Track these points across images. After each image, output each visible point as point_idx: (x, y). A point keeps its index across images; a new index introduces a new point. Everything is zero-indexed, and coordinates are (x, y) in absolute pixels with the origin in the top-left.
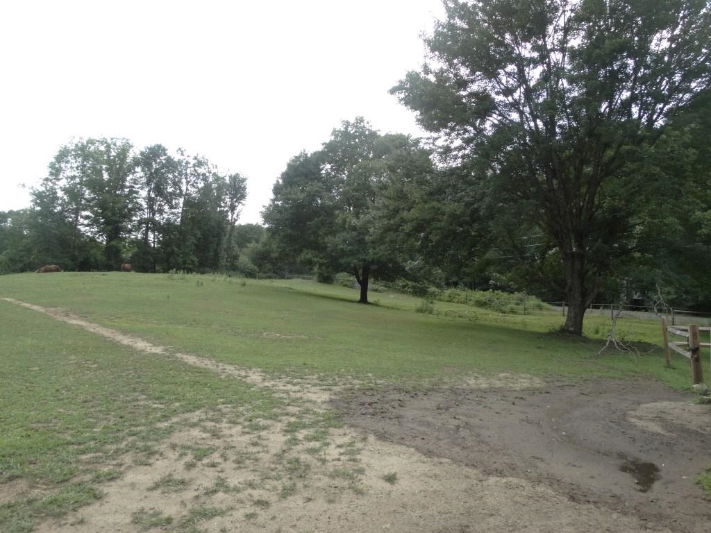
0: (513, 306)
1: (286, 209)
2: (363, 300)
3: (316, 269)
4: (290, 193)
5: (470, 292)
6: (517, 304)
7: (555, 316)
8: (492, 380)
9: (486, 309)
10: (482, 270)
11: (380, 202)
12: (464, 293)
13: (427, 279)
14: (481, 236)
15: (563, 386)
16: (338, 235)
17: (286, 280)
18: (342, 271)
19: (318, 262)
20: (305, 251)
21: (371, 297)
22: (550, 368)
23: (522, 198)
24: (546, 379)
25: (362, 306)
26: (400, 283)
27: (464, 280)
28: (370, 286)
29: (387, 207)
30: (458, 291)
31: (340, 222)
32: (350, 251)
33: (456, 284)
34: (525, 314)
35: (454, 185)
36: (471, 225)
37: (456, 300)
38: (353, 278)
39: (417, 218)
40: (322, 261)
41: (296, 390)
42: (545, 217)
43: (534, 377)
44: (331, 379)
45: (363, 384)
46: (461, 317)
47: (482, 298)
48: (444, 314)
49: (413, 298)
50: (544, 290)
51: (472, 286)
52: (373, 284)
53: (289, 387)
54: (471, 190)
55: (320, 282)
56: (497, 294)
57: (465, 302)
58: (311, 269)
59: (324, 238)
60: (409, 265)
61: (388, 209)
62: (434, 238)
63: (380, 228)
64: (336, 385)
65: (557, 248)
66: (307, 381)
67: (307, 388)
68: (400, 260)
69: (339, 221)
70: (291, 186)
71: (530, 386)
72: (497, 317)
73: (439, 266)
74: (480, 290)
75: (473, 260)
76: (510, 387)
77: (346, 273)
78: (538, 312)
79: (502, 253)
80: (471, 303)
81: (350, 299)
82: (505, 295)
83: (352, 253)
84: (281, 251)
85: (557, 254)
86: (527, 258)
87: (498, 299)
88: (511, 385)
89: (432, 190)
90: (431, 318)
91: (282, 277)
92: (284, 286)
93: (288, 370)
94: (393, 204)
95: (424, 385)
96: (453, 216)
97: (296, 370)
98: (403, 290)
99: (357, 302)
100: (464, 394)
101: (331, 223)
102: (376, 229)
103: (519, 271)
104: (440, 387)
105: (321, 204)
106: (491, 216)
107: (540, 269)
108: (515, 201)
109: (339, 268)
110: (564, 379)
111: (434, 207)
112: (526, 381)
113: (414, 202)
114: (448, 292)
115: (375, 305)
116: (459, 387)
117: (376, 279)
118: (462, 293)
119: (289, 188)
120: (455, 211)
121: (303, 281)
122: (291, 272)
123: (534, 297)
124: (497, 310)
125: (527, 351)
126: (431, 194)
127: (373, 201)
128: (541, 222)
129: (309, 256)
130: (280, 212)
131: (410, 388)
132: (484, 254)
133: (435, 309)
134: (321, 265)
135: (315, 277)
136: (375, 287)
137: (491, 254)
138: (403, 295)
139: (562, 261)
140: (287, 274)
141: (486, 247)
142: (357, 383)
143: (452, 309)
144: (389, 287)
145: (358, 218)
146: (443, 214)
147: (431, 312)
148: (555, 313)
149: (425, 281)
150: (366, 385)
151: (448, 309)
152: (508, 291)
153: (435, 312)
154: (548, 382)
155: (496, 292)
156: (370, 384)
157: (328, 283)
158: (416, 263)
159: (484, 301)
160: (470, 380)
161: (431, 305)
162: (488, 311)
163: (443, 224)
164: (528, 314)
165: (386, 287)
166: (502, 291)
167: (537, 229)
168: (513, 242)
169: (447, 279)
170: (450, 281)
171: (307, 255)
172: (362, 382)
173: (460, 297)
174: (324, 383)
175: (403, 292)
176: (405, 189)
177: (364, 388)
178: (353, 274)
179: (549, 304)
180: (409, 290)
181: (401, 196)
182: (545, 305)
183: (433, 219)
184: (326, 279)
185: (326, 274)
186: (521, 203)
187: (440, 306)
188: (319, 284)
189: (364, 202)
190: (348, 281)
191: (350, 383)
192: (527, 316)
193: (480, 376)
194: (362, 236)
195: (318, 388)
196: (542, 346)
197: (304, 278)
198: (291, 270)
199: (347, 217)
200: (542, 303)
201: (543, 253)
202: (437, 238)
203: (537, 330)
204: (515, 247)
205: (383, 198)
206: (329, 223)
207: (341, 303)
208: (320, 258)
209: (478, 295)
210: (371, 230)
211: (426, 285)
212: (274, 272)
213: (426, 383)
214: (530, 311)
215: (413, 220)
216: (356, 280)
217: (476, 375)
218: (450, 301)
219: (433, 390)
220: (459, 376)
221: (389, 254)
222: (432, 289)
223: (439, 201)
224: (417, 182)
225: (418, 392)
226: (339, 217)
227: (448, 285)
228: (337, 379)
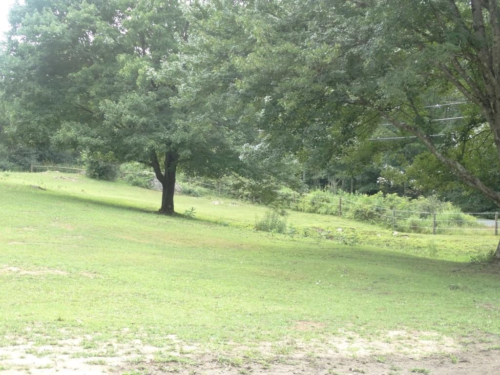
0: (417, 219)
1: (31, 51)
2: (167, 208)
3: (84, 155)
4: (38, 22)
5: (346, 196)
6: (422, 216)
7: (484, 235)
8: (376, 342)
9: (373, 224)
10: (366, 160)
11: (196, 39)
12: (337, 198)
13: (275, 174)
14: (365, 103)
15: (489, 350)
16: (122, 98)
17: (34, 174)
18: (130, 159)
19: (88, 143)
20: (65, 124)
21: (180, 204)
22: (470, 321)
23: (432, 40)
24: (464, 340)
25: (164, 219)
26: (231, 180)
27: (337, 176)
28: (179, 185)
29: (207, 47)
30: (327, 195)
31: (127, 74)
32: (143, 124)
33: (323, 183)
34: (434, 233)
35: (321, 15)
36: (348, 84)
37: (323, 210)
38: (149, 172)
39: (258, 70)
40: (95, 141)
41: (44, 365)
42: (469, 73)
43: (444, 337)
44: (105, 345)
45: (160, 353)
46: (331, 237)
47: (366, 207)
48: (302, 232)
49: (251, 206)
50: (464, 193)
51: (351, 187)
52: (184, 181)
53: (30, 359)
54: (349, 24)
55: (93, 177)
56: (391, 200)
57: (338, 213)
58: (76, 155)
59: (97, 103)
60: (245, 151)
61: (211, 52)
62: (287, 104)
63: (197, 84)
64: (113, 355)
65: (488, 124)
66: (64, 349)
67: (63, 360)
68: (230, 141)
69: (124, 72)
70: (40, 11)
71: (436, 350)
72: (389, 238)
73: (294, 151)
74: (363, 193)
75: (351, 142)
76: (405, 354)
77: (137, 163)
78: (455, 228)
79: (398, 131)
80: (348, 214)
81: (144, 207)
82: (404, 201)
83: (146, 129)
84: (23, 124)
85: (487, 134)
86: (440, 140)
87: (391, 208)
88: (407, 350)
89: (284, 23)
90: (281, 241)
91: (26, 168)
92: (27, 183)
93: (28, 329)
94: (217, 44)
95: (264, 353)
96: (320, 68)
97: (44, 330)
98: (235, 193)
99: (156, 212)
100: (330, 367)
101: (111, 76)
102: (188, 85)
103: (425, 162)
104: (290, 356)
105: (94, 42)
106: (382, 70)
107: (460, 158)
108: (421, 45)
109: (124, 154)
110: (491, 339)
111: (286, 52)
112: (431, 342)
113: (254, 41)
114: (310, 196)
115: (187, 217)
116: (321, 355)
117: (189, 173)
118: (334, 198)
119: (36, 14)
120: (323, 57)
121: (63, 175)
122: (41, 159)
123: (449, 204)
124: (390, 226)
125: (435, 294)
126: (283, 29)
127: (186, 38)
128: (462, 81)
129: (71, 134)
130: (21, 55)
131: (240, 359)
132: (371, 132)
133: (288, 225)
134: (94, 148)
135: (84, 169)
136: (187, 186)
137: (382, 133)
138: (233, 201)
139: (494, 145)
140: (34, 163)
141: (373, 122)
142: (150, 352)
143: (316, 225)
144: (213, 188)
145: (157, 67)
146: (302, 62)
147: (280, 231)
148: (483, 230)
149: (272, 178)
150: (165, 354)
151: (308, 225)
152: (408, 195)
153: (288, 230)
154: (465, 344)
155: (389, 196)
156: (172, 353)
157: (107, 179)
158: (256, 148)
159: (370, 210)
160: (340, 343)
161: (281, 218)
162: (376, 228)
163: (300, 81)
164: (440, 232)
165: (206, 187)
166: (400, 195)
167: (456, 92)
168: (416, 113)
169: (308, 174)
170: (314, 178)
171: (67, 131)
172: (157, 350)
173: (329, 205)
174: (93, 351)
175: (235, 196)
176: (239, 19)
177: (162, 359)
178: (150, 165)
179: (474, 215)
180: (246, 193)
181: (233, 30)
182: (467, 217)
183: (285, 73)
184: (102, 173)
185: (102, 164)
186: (431, 49)
187: (296, 220)
188: (92, 181)
189: (169, 40)
190: (140, 175)
191: (138, 352)
192: (438, 236)
193: (357, 336)
194: (165, 100)
195: (82, 359)
196: (459, 284)
197: (64, 171)
198: (41, 156)
199: (140, 67)
200: (463, 215)
201: (465, 133)
202: (292, 103)
203: (452, 258)
204: (419, 120)
205: (201, 33)
206: (107, 76)
207: (127, 215)
208: (92, 137)
209: (361, 201)
210: (181, 88)
211: (273, 184)
212: (12, 160)
213: (266, 350)
214: (443, 227)
215: (251, 73)
216: (155, 174)
217: (350, 334)
218: (314, 211)
219: (277, 360)
220: (322, 337)
221: (211, 132)
222: (285, 190)
223: (295, 41)
224: (260, 8)
225: (252, 366)
226: (126, 66)
227: (311, 184)
228: (116, 345)
